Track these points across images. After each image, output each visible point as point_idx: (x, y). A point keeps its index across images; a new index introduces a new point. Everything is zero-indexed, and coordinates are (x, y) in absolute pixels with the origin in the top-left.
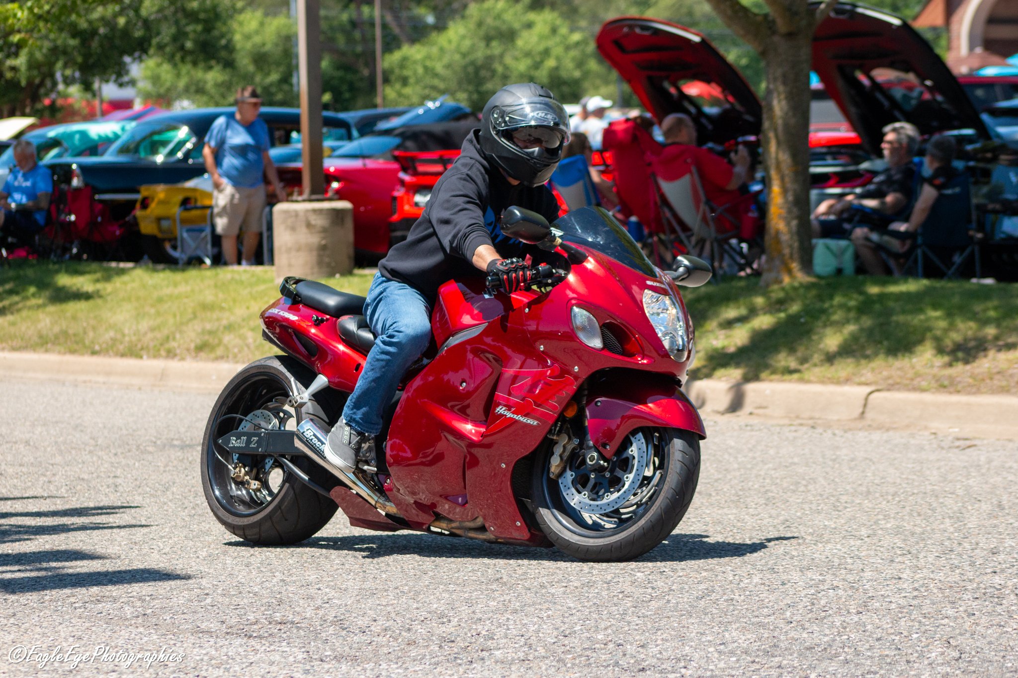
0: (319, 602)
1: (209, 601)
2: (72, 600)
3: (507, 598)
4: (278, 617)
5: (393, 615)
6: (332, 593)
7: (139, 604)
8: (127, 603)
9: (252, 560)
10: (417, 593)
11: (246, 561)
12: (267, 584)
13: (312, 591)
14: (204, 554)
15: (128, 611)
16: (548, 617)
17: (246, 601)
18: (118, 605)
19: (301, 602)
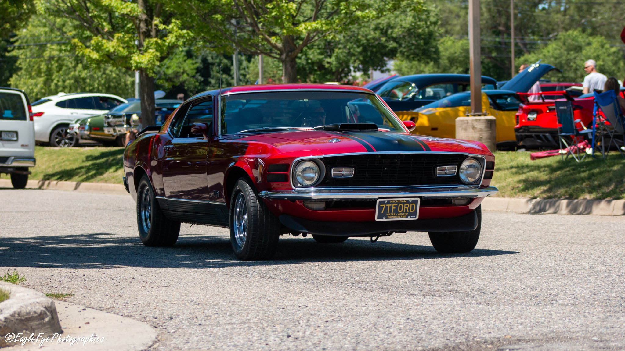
0: (471, 283)
1: (415, 283)
2: (347, 282)
3: (566, 281)
4: (449, 288)
5: (508, 288)
6: (477, 280)
7: (380, 284)
8: (374, 284)
9: (438, 268)
10: (521, 280)
11: (435, 268)
12: (445, 277)
13: (467, 279)
14: (414, 266)
15: (374, 286)
16: (587, 288)
17: (434, 283)
18: (370, 284)
19: (462, 283)
